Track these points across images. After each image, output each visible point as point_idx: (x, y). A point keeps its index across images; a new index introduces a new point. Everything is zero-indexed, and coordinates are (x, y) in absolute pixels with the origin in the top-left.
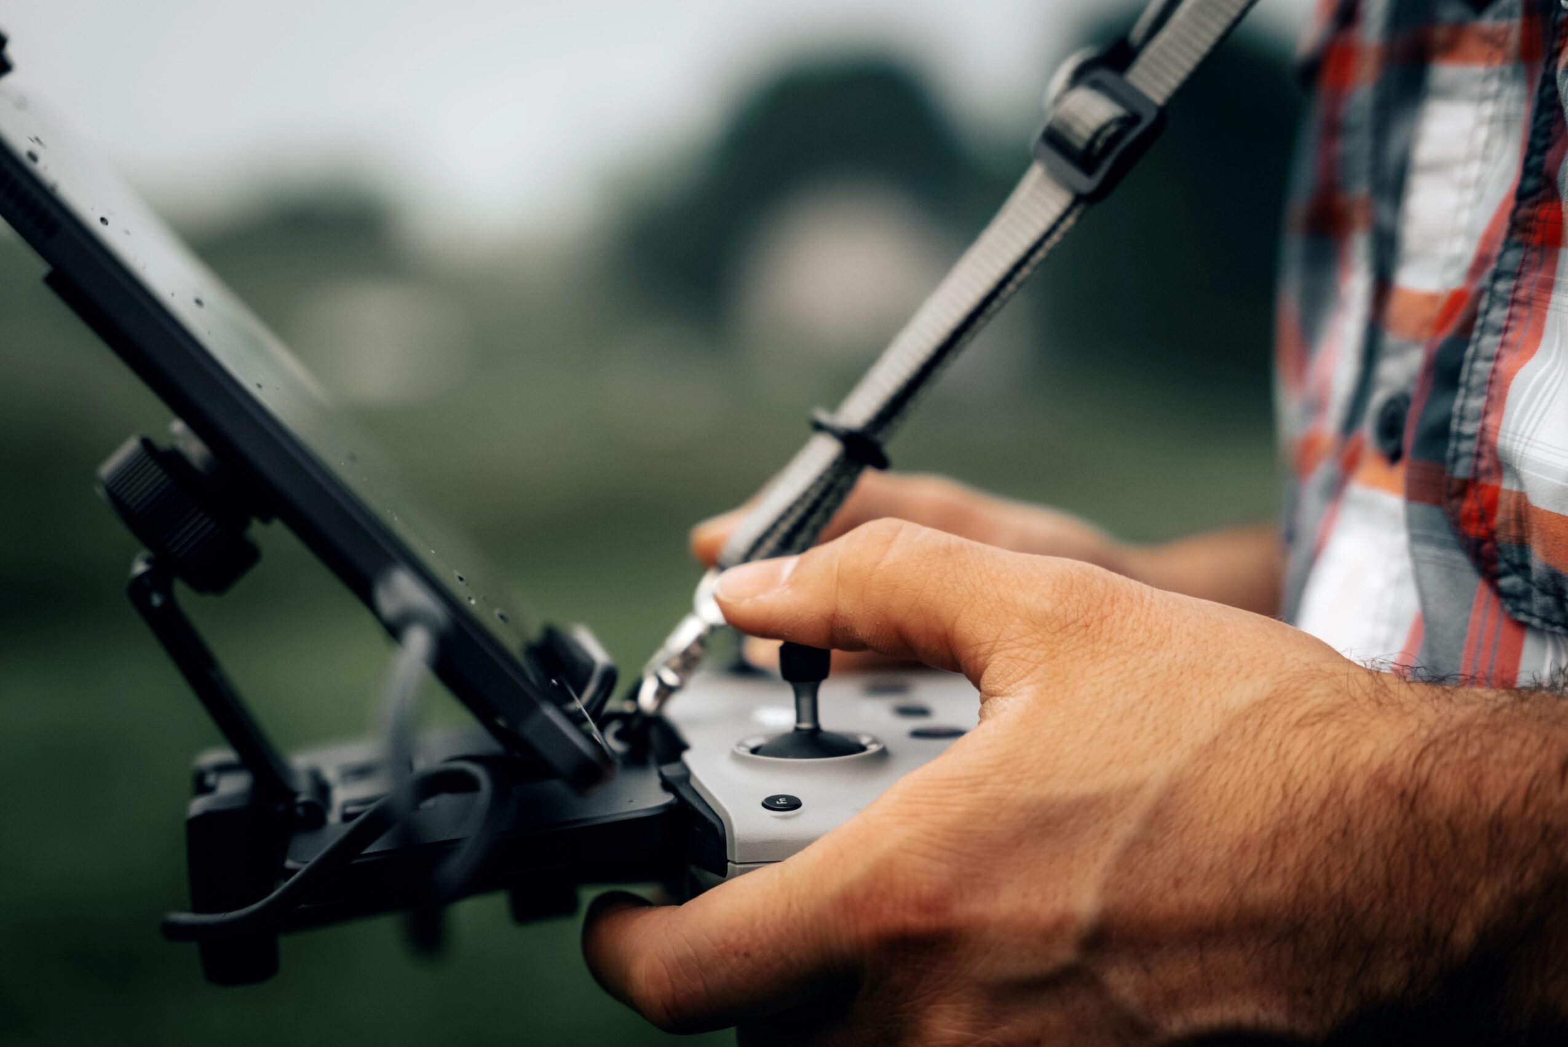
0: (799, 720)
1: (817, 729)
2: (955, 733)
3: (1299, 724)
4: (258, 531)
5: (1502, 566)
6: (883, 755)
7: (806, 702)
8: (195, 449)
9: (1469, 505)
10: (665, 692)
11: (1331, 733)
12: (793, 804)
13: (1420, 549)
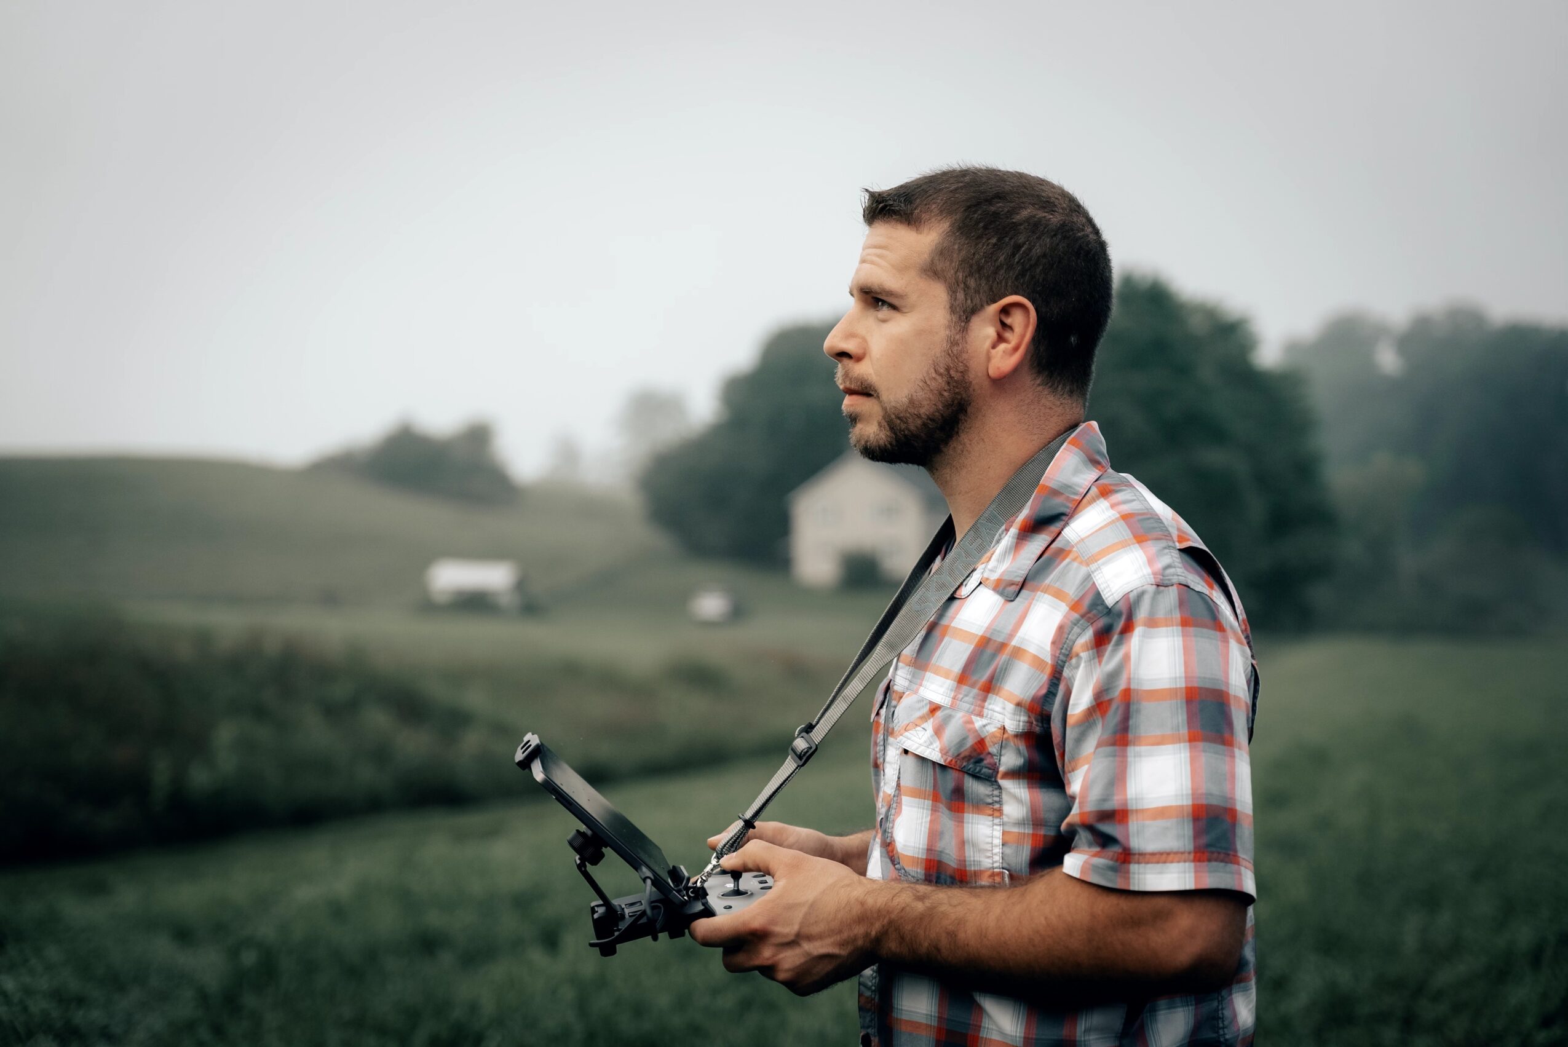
0: (734, 887)
1: (738, 889)
2: (770, 888)
3: (842, 887)
4: (604, 850)
5: (896, 863)
6: (752, 894)
7: (736, 883)
8: (589, 832)
9: (890, 848)
10: (703, 881)
11: (849, 889)
12: (730, 907)
13: (883, 859)
